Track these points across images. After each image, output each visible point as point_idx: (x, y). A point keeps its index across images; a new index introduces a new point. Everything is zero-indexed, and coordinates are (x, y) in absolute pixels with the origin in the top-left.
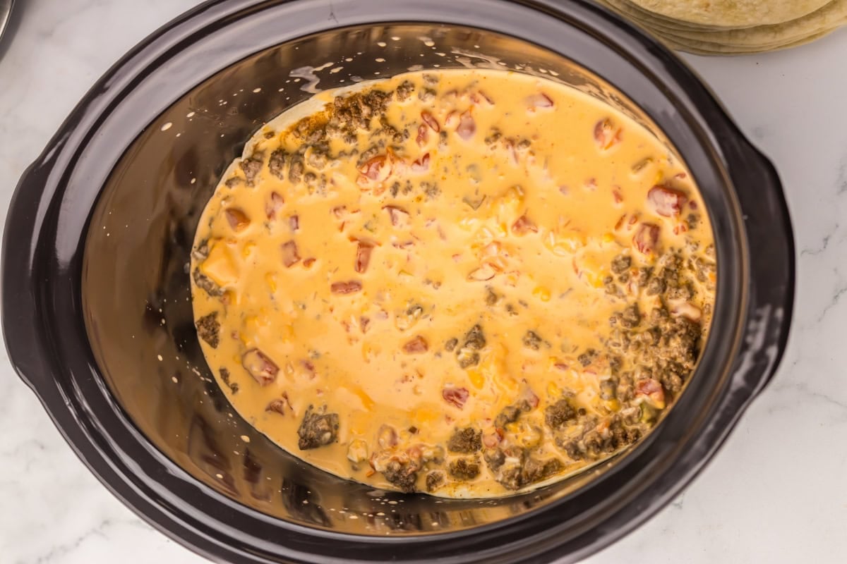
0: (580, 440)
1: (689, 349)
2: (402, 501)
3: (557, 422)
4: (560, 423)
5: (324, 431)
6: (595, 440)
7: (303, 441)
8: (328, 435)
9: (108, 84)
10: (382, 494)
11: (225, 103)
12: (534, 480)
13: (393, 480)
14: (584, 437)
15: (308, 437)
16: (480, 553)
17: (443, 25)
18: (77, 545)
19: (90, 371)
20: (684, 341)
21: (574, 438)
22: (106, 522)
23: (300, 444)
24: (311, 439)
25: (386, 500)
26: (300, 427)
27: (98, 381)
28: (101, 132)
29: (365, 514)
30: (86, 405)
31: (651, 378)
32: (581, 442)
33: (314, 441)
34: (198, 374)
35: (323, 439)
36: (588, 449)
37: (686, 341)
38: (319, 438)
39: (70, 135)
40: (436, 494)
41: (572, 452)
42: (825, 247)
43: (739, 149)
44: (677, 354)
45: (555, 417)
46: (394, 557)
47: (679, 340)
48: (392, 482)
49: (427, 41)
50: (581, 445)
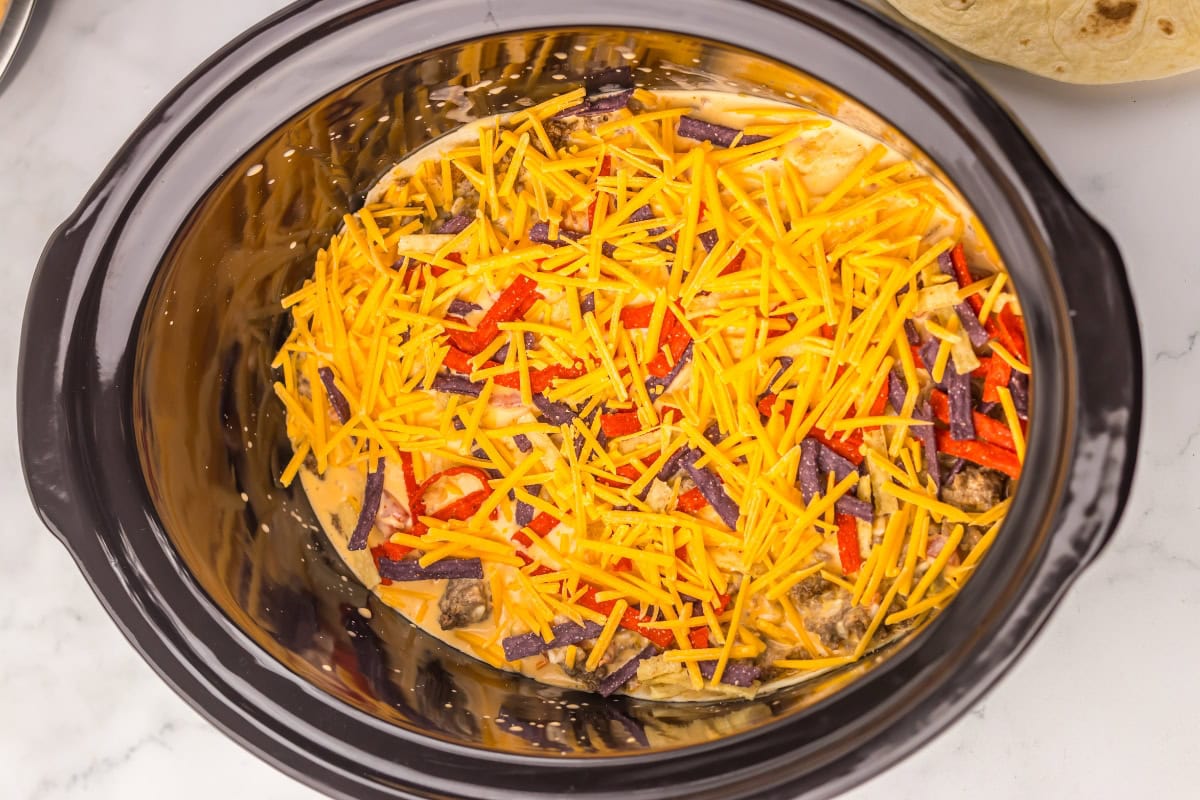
0: (838, 621)
1: (994, 493)
2: (585, 704)
3: (806, 595)
4: (810, 597)
5: (476, 604)
6: (859, 621)
7: (446, 617)
8: (481, 610)
9: (170, 111)
10: (559, 694)
11: (338, 137)
12: (774, 677)
13: (574, 673)
14: (845, 617)
15: (452, 612)
16: (693, 783)
17: (647, 32)
18: (127, 757)
19: (147, 522)
20: (988, 481)
21: (831, 618)
22: (169, 726)
23: (441, 622)
24: (458, 616)
25: (563, 703)
26: (443, 597)
27: (158, 535)
28: (163, 179)
29: (533, 724)
30: (140, 570)
31: (940, 533)
32: (840, 625)
33: (462, 617)
34: (299, 519)
35: (474, 615)
36: (850, 633)
37: (992, 481)
38: (468, 613)
39: (117, 182)
40: (635, 695)
41: (828, 637)
42: (1190, 349)
43: (1064, 216)
44: (978, 499)
45: (803, 588)
46: (572, 788)
47: (981, 479)
48: (572, 676)
49: (626, 52)
50: (841, 629)
